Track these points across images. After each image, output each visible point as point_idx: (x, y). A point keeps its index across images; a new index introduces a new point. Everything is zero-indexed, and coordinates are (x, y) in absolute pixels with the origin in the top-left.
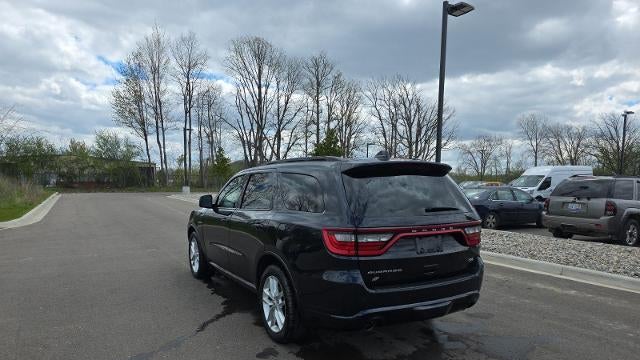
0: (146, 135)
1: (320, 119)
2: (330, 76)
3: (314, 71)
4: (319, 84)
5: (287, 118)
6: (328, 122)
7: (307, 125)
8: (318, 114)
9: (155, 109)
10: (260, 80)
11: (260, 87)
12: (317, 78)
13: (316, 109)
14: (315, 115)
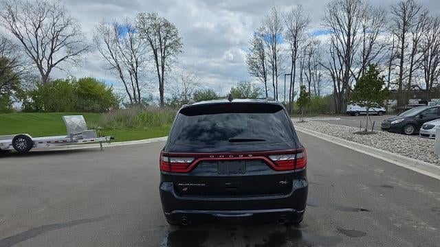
0: (265, 81)
1: (405, 53)
2: (417, 16)
3: (401, 13)
4: (405, 23)
5: (370, 56)
6: (413, 55)
7: (392, 59)
8: (403, 48)
9: (272, 63)
10: (349, 30)
11: (349, 35)
12: (404, 19)
13: (401, 46)
14: (400, 50)
